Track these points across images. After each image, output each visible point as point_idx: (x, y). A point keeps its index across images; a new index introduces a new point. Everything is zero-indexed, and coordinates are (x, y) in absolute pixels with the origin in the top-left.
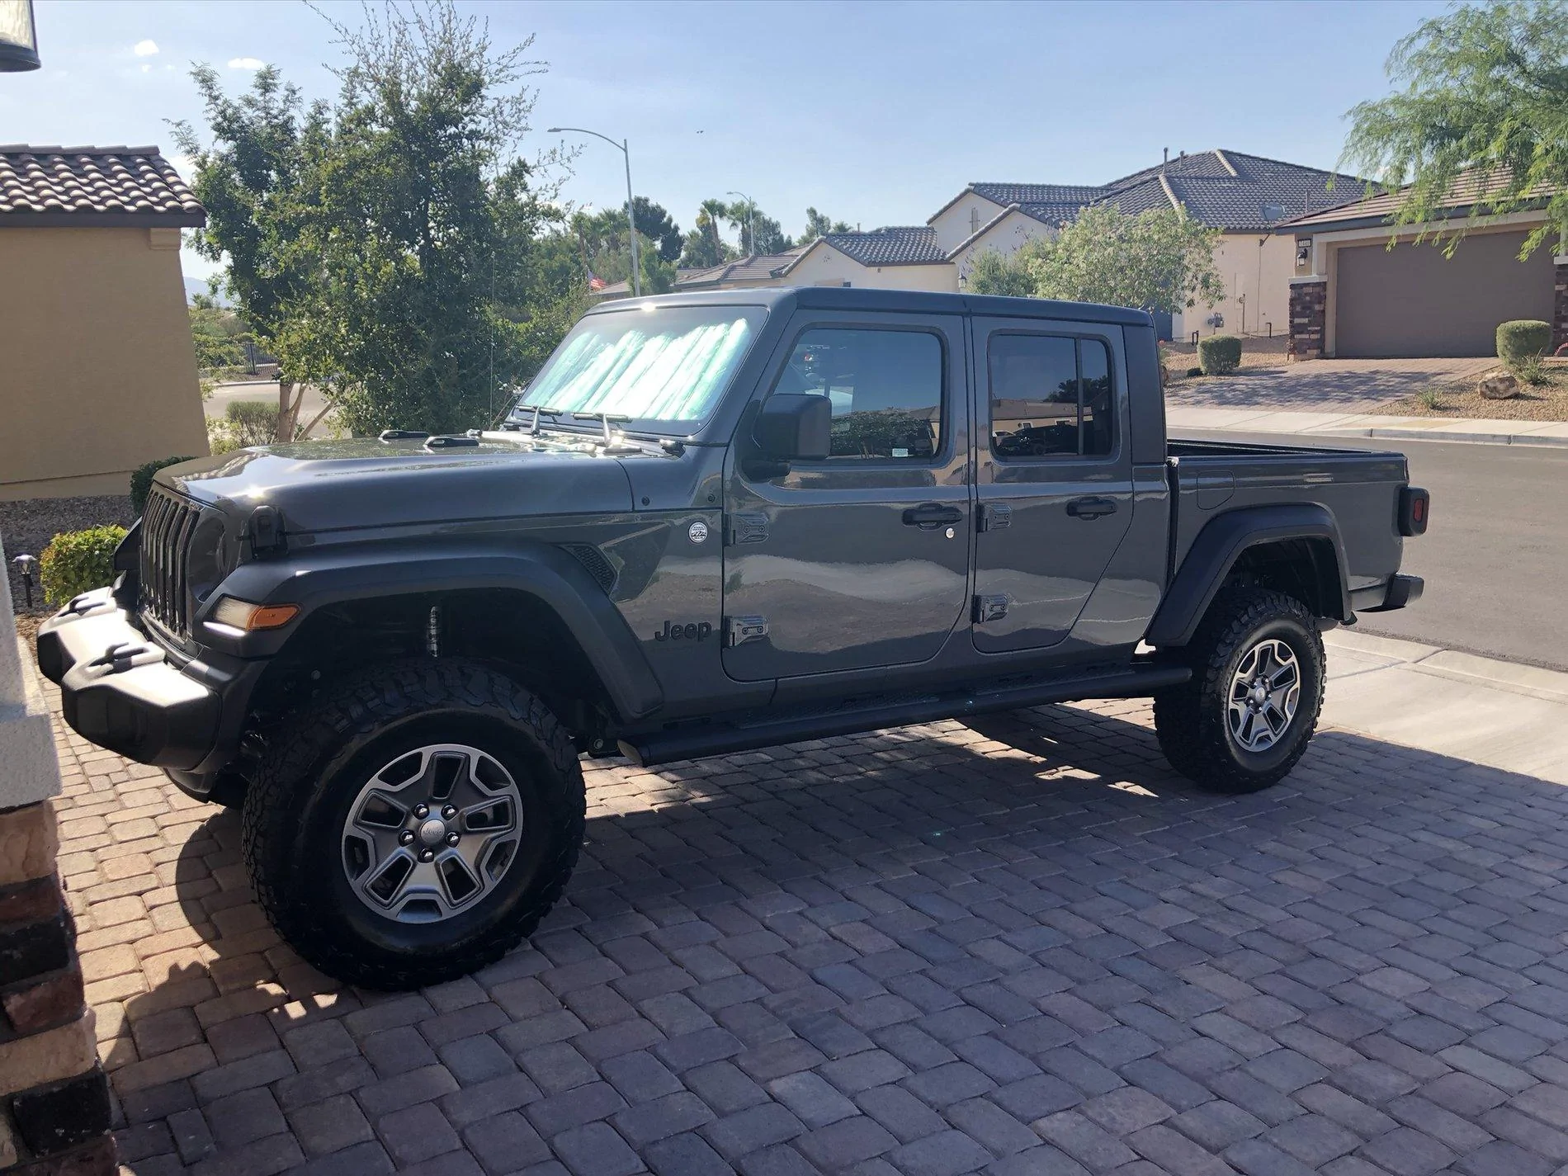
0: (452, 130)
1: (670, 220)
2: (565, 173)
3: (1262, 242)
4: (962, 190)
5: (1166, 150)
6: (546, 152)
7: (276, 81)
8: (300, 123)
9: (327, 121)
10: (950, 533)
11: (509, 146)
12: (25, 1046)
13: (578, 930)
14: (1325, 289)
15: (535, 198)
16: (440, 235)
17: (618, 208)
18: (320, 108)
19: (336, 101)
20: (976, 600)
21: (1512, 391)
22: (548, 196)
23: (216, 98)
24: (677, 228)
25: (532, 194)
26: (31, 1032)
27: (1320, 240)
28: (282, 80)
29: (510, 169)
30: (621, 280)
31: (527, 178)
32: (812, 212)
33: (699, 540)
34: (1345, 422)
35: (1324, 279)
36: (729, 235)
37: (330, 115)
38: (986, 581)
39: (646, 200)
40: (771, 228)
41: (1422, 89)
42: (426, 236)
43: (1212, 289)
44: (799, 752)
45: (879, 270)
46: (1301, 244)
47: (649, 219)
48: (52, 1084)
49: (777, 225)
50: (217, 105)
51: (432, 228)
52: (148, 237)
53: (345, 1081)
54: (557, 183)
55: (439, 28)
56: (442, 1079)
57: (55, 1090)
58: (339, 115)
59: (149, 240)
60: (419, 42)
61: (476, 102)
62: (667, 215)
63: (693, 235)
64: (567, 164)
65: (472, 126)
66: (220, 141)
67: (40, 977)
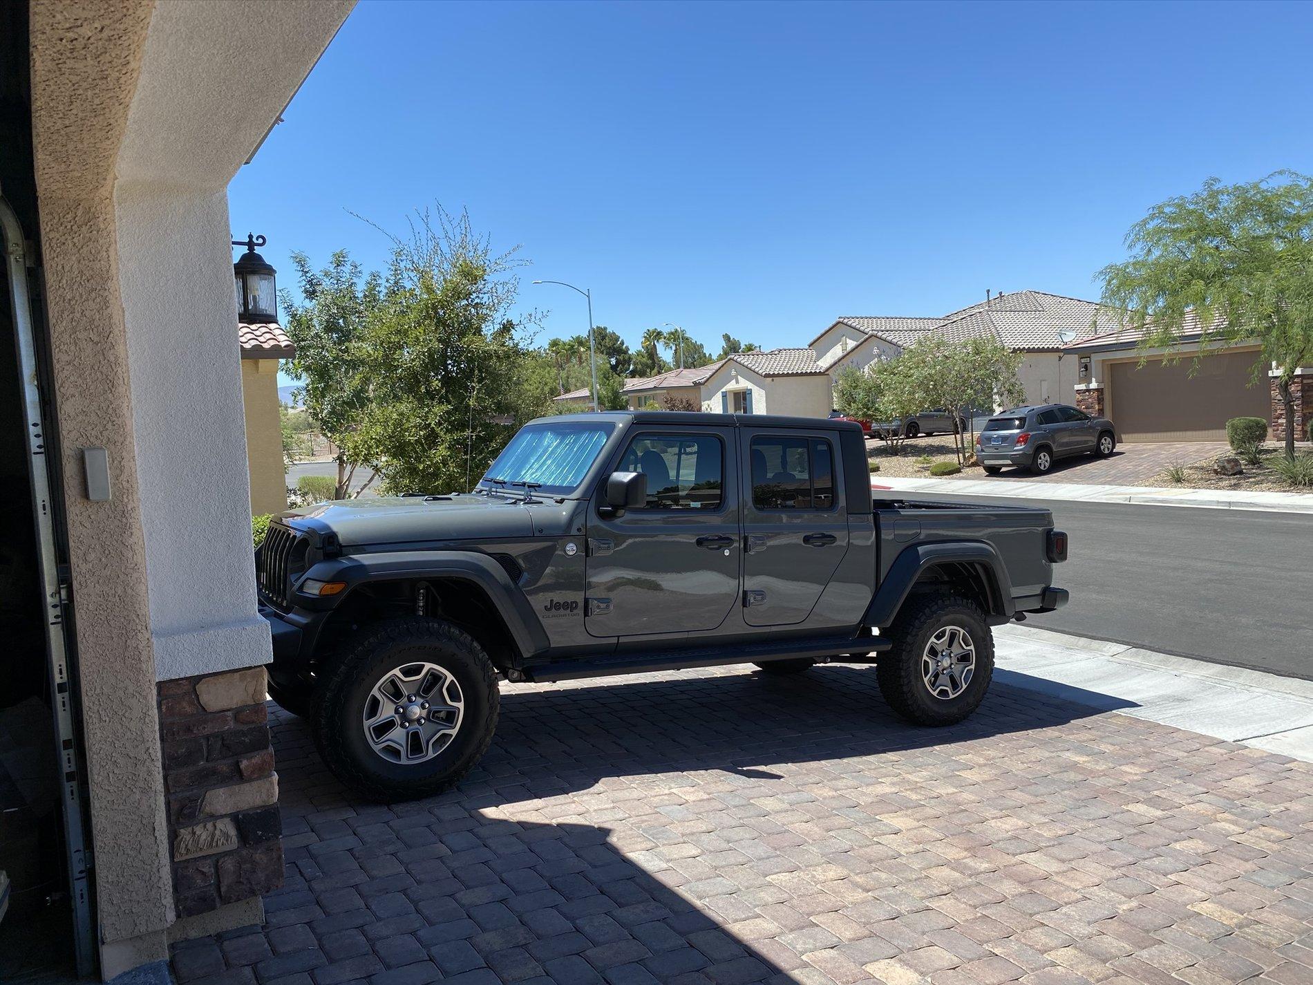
0: (464, 302)
1: (622, 343)
2: (537, 328)
3: (1060, 358)
4: (834, 323)
5: (988, 291)
6: (525, 315)
7: (346, 259)
8: (360, 288)
9: (379, 285)
10: (727, 553)
11: (502, 311)
12: (246, 787)
13: (523, 785)
14: (1102, 394)
15: (517, 344)
16: (455, 368)
17: (584, 334)
18: (375, 276)
19: (386, 273)
20: (745, 593)
21: (1237, 469)
22: (526, 343)
23: (307, 272)
24: (627, 348)
25: (515, 342)
26: (250, 780)
27: (1096, 358)
28: (351, 258)
29: (502, 326)
30: (583, 386)
31: (513, 331)
32: (727, 338)
33: (571, 553)
34: (1113, 491)
35: (1102, 386)
36: (666, 354)
37: (382, 281)
38: (751, 583)
39: (605, 329)
40: (698, 349)
41: (1156, 253)
42: (445, 369)
43: (1015, 395)
44: (672, 701)
45: (773, 380)
46: (1083, 361)
47: (607, 343)
48: (258, 808)
49: (702, 346)
50: (306, 277)
51: (450, 364)
52: (257, 364)
53: (390, 849)
54: (532, 334)
55: (459, 239)
56: (443, 850)
57: (259, 811)
58: (387, 281)
59: (257, 367)
60: (446, 249)
61: (480, 285)
62: (620, 340)
63: (639, 354)
64: (540, 323)
65: (477, 300)
66: (308, 300)
67: (256, 752)
